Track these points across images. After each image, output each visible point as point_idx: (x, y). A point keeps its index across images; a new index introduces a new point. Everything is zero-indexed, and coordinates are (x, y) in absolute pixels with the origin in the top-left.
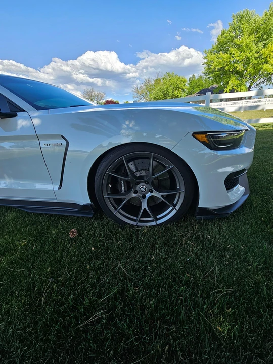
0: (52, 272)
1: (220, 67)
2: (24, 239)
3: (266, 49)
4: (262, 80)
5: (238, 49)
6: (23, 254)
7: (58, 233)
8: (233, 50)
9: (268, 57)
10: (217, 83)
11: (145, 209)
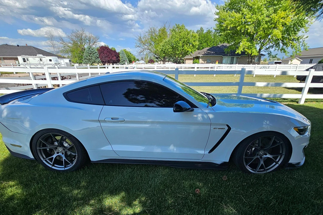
1: (232, 26)
3: (275, 15)
4: (271, 44)
5: (250, 11)
8: (245, 11)
9: (278, 23)
10: (228, 42)
11: (262, 164)
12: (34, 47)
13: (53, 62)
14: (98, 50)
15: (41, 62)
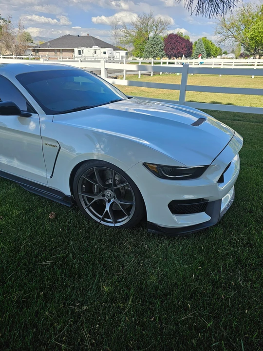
0: (30, 236)
2: (19, 210)
6: (16, 220)
7: (42, 213)
11: (107, 211)
12: (93, 37)
13: (107, 55)
14: (165, 39)
15: (95, 55)
